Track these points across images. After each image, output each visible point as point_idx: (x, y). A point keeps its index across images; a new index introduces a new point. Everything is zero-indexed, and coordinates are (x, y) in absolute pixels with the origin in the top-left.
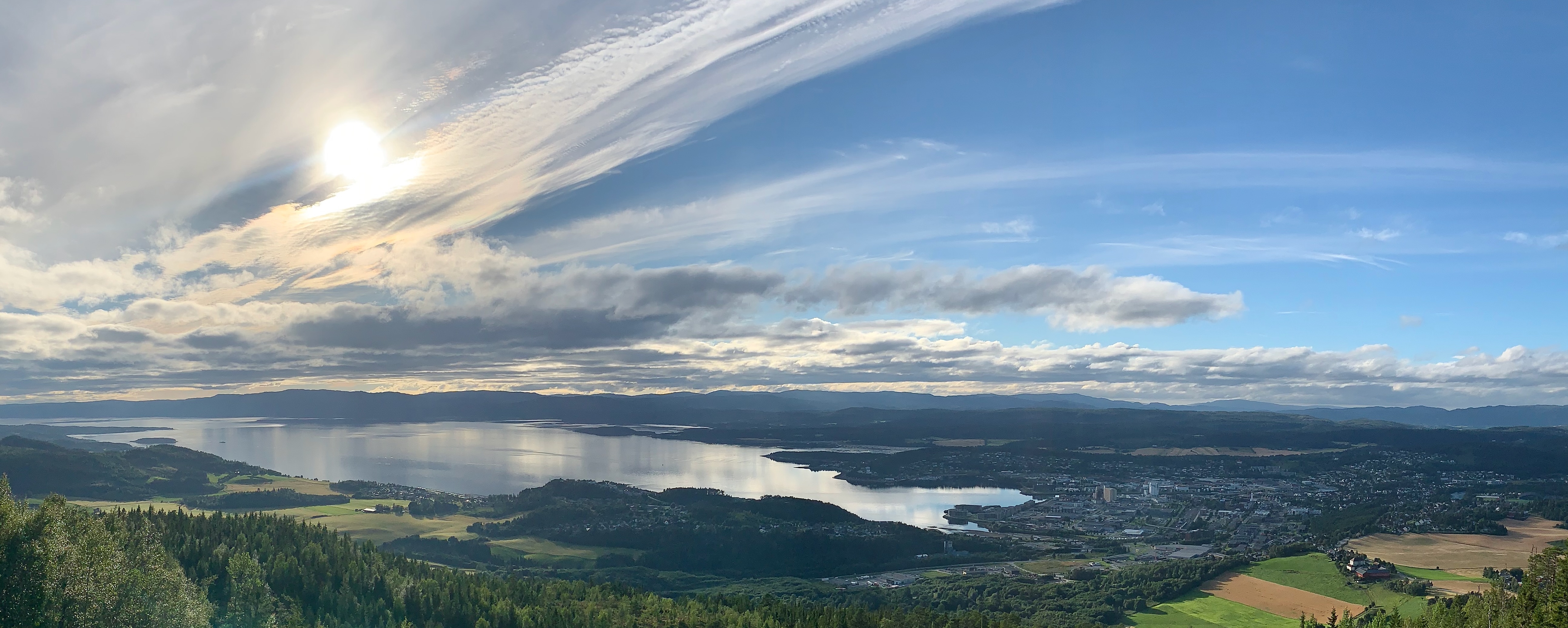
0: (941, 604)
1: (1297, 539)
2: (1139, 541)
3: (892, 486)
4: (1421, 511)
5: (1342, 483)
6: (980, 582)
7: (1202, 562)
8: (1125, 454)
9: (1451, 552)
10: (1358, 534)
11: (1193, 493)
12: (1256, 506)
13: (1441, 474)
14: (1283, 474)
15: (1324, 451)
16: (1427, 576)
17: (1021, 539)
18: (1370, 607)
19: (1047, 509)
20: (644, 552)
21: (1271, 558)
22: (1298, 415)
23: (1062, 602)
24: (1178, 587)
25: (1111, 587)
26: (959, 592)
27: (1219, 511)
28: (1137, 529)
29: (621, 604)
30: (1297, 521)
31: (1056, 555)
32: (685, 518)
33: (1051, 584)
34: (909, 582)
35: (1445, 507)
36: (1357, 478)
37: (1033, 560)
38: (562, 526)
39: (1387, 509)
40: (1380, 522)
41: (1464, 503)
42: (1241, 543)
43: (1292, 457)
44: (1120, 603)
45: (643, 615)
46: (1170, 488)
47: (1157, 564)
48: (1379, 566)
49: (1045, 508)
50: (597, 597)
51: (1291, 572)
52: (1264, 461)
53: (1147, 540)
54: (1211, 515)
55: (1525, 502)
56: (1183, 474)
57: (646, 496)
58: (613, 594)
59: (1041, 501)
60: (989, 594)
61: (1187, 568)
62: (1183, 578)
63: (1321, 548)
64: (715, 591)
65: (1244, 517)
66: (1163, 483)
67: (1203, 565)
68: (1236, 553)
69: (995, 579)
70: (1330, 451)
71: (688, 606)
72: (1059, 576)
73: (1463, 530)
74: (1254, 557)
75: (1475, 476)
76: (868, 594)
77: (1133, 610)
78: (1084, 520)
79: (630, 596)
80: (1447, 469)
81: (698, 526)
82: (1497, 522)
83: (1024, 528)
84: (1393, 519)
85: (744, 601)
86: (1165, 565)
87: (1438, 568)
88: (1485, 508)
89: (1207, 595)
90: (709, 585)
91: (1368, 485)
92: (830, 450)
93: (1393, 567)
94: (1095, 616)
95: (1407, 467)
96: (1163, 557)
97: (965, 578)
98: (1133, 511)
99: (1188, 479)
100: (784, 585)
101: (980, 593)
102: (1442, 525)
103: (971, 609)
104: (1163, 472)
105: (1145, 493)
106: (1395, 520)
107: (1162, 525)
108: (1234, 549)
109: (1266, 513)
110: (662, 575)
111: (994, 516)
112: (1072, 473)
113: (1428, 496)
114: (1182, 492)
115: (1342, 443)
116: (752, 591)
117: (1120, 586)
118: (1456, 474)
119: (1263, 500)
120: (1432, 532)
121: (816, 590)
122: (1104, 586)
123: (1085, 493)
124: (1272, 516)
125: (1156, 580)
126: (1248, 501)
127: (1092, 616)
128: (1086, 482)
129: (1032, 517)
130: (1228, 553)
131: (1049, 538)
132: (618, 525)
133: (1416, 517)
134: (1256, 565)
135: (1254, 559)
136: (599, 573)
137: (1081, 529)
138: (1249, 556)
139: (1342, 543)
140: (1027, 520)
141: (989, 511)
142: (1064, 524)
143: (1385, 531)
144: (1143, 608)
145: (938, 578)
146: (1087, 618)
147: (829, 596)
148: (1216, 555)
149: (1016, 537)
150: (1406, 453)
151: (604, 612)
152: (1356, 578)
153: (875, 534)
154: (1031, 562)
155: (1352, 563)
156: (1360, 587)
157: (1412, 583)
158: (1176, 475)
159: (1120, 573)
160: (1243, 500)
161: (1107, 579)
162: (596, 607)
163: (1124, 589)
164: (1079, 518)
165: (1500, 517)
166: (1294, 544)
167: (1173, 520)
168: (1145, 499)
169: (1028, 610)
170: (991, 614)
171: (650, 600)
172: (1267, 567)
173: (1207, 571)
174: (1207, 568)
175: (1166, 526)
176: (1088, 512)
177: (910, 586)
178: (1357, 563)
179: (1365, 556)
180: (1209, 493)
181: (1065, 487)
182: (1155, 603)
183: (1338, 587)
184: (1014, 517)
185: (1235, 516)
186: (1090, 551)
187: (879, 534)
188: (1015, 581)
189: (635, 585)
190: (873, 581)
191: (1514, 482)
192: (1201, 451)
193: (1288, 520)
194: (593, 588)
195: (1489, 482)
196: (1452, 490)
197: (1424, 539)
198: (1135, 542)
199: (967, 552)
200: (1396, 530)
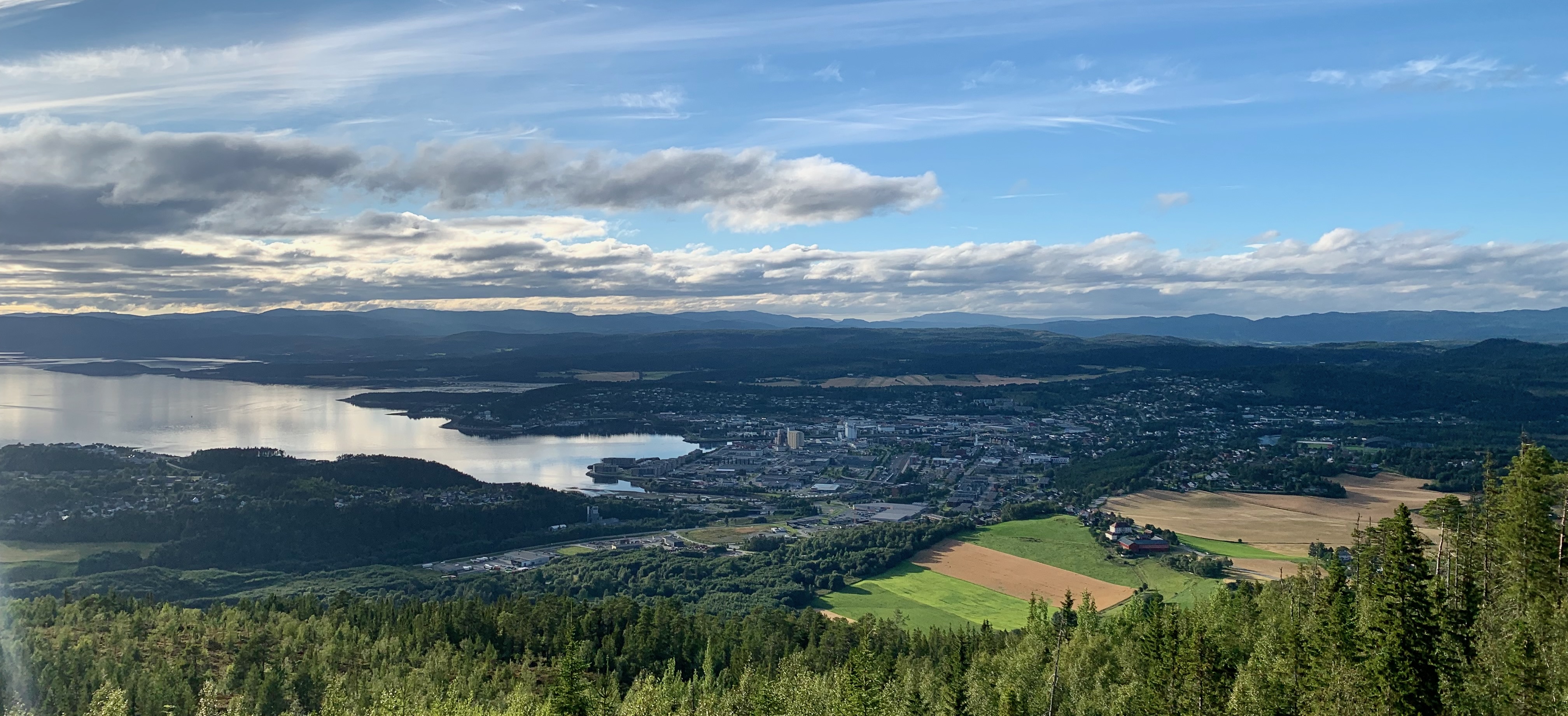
0: (583, 589)
1: (1037, 496)
2: (834, 499)
3: (519, 435)
4: (1215, 459)
5: (1096, 421)
6: (633, 558)
7: (914, 526)
8: (814, 386)
9: (1259, 519)
10: (1121, 491)
11: (900, 435)
12: (982, 452)
13: (1243, 409)
14: (1017, 409)
15: (1069, 378)
16: (1223, 551)
17: (685, 501)
18: (1141, 590)
19: (716, 461)
20: (159, 545)
21: (1005, 520)
22: (1034, 331)
23: (737, 580)
24: (884, 558)
25: (799, 559)
26: (606, 572)
27: (934, 459)
28: (830, 483)
29: (116, 624)
30: (1037, 472)
31: (729, 519)
32: (225, 491)
33: (723, 557)
34: (540, 563)
35: (1250, 456)
36: (1117, 414)
37: (700, 526)
38: (20, 516)
39: (1163, 457)
40: (1154, 474)
41: (1279, 450)
42: (965, 502)
43: (1027, 388)
44: (811, 581)
45: (150, 638)
46: (871, 429)
47: (857, 528)
48: (1152, 535)
49: (714, 459)
50: (75, 618)
51: (1031, 540)
52: (992, 392)
53: (844, 497)
54: (923, 465)
55: (1374, 451)
56: (887, 411)
57: (165, 463)
58: (102, 611)
59: (709, 451)
60: (645, 574)
61: (895, 533)
62: (890, 547)
63: (1070, 508)
64: (267, 592)
65: (967, 467)
66: (862, 423)
67: (915, 530)
68: (957, 514)
69: (652, 553)
70: (1077, 377)
71: (223, 617)
72: (733, 547)
73: (1277, 490)
74: (982, 519)
75: (1295, 413)
76: (485, 581)
77: (827, 588)
78: (764, 474)
79: (131, 611)
80: (1251, 401)
81: (243, 503)
82: (1329, 479)
83: (689, 486)
84: (1173, 471)
85: (308, 604)
86: (867, 531)
87: (1240, 540)
88: (1311, 458)
89: (921, 570)
90: (258, 585)
91: (1133, 424)
92: (434, 389)
93: (1173, 537)
94: (779, 598)
95: (1192, 399)
96: (865, 519)
97: (614, 554)
98: (826, 460)
99: (894, 417)
100: (369, 576)
101: (634, 573)
102: (1245, 481)
103: (622, 594)
104: (862, 408)
105: (840, 435)
106: (1176, 472)
107: (862, 478)
108: (954, 510)
109: (997, 461)
110: (187, 575)
111: (652, 472)
112: (747, 412)
113: (1223, 440)
114: (887, 434)
115: (1093, 367)
116: (323, 588)
117: (811, 558)
118: (1265, 410)
119: (991, 444)
120: (1230, 489)
121: (415, 581)
122: (789, 558)
123: (766, 438)
124: (1004, 465)
125: (856, 549)
126: (971, 445)
127: (775, 598)
128: (765, 423)
129: (699, 471)
130: (947, 514)
131: (720, 498)
132: (117, 509)
133: (1206, 469)
134: (984, 530)
135: (982, 523)
136: (83, 582)
137: (760, 485)
138: (975, 519)
139: (1098, 502)
140: (692, 475)
141: (644, 466)
142: (738, 479)
143: (1161, 487)
144: (839, 586)
145: (578, 555)
146: (769, 600)
147: (432, 589)
148: (932, 517)
149: (678, 498)
150: (1190, 380)
151: (87, 639)
152: (1120, 550)
153: (497, 500)
154: (698, 530)
155: (1112, 529)
156: (1125, 563)
157: (1203, 559)
158: (877, 412)
159: (810, 542)
160: (964, 443)
161: (794, 550)
162: (72, 634)
163: (815, 562)
164: (758, 471)
165: (1333, 471)
166: (1034, 502)
167: (876, 469)
168: (840, 443)
169: (694, 593)
170: (647, 599)
171: (163, 614)
172: (1000, 533)
173: (919, 539)
174: (920, 534)
175: (867, 479)
176: (769, 463)
177: (543, 567)
178: (1120, 530)
179: (1132, 521)
180: (920, 434)
181: (739, 431)
182: (854, 579)
183: (1094, 562)
184: (675, 472)
185: (955, 465)
186: (772, 513)
187: (501, 500)
188: (678, 555)
189: (137, 596)
190: (493, 563)
191: (1356, 423)
192: (909, 380)
193: (1025, 471)
194: (69, 606)
195: (1317, 422)
196: (1261, 433)
197: (1217, 500)
198: (828, 500)
199: (615, 520)
200: (1178, 486)
